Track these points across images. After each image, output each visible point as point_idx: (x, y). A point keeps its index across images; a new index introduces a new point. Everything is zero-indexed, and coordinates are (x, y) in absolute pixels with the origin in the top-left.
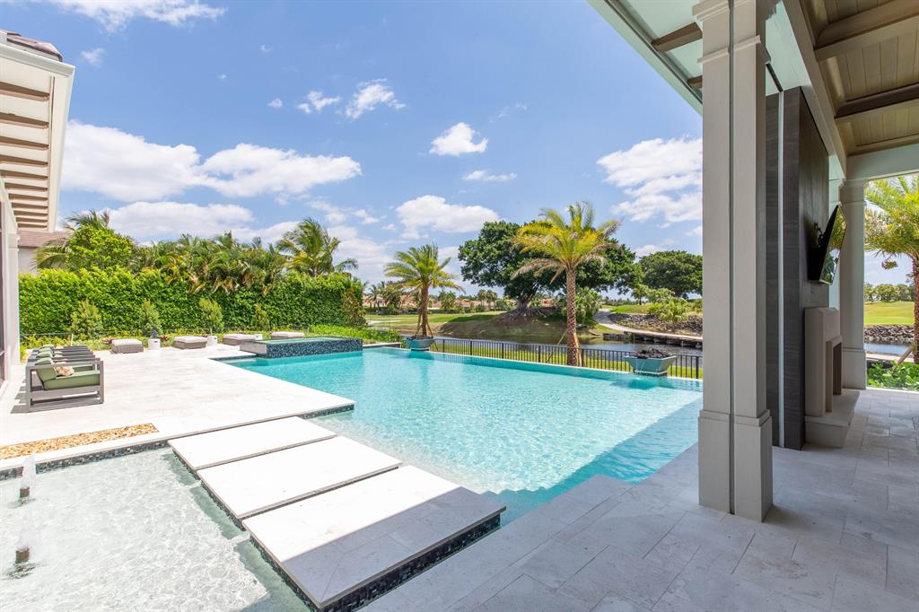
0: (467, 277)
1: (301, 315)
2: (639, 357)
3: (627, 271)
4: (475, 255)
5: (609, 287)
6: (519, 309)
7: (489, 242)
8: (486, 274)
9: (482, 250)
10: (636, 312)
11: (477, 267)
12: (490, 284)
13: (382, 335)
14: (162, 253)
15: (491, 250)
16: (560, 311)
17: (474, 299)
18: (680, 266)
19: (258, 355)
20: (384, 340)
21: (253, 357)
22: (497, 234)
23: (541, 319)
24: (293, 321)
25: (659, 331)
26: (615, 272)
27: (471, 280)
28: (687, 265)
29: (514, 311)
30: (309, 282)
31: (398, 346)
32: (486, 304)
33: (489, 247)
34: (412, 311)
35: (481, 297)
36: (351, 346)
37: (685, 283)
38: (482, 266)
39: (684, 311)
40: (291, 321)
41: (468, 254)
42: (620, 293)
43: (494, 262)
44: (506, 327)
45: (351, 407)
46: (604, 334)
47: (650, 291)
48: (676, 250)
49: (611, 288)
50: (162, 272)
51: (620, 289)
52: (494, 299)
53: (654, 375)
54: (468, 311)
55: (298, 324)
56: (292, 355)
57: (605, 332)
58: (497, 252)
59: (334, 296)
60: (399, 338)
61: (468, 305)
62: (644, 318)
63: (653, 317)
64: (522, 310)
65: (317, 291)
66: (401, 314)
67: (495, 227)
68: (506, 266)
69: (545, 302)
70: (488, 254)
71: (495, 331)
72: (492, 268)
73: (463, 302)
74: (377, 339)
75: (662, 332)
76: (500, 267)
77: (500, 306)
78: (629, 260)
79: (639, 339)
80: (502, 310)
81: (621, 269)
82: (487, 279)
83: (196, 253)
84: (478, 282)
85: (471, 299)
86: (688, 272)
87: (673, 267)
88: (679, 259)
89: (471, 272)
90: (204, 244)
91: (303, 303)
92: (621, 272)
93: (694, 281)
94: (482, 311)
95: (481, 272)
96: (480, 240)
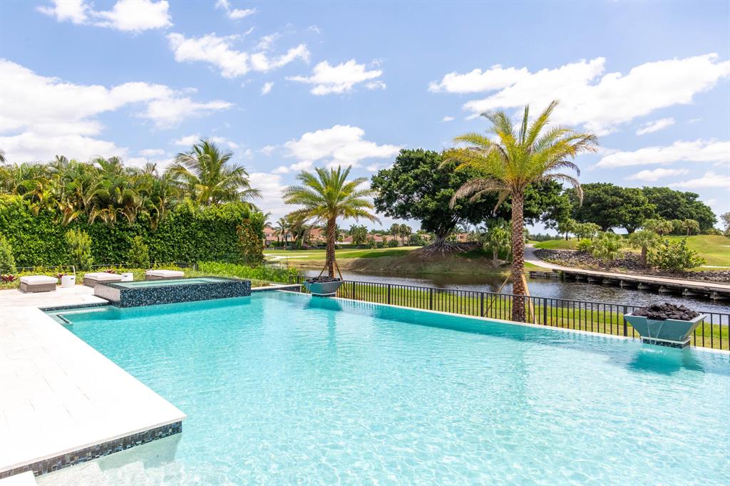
0: (380, 209)
1: (190, 249)
2: (651, 318)
3: (554, 203)
4: (390, 185)
5: (534, 220)
6: (436, 245)
7: (405, 171)
8: (401, 206)
9: (396, 180)
10: (563, 248)
11: (391, 198)
12: (405, 217)
13: (279, 275)
14: (26, 177)
15: (406, 180)
16: (482, 245)
17: (387, 234)
18: (606, 199)
19: (111, 303)
20: (281, 281)
21: (104, 305)
22: (414, 162)
23: (462, 254)
24: (180, 257)
25: (591, 269)
26: (541, 204)
27: (385, 213)
28: (614, 198)
29: (431, 246)
30: (202, 211)
31: (297, 289)
32: (399, 239)
33: (404, 176)
34: (321, 246)
35: (394, 230)
36: (235, 290)
37: (613, 217)
38: (396, 197)
39: (619, 247)
40: (178, 257)
41: (381, 184)
42: (546, 228)
43: (410, 193)
44: (422, 264)
45: (176, 428)
46: (531, 272)
47: (578, 225)
48: (602, 182)
49: (537, 221)
50: (26, 199)
51: (547, 223)
52: (407, 234)
53: (674, 346)
54: (380, 246)
55: (186, 260)
56: (155, 303)
57: (531, 270)
58: (414, 182)
59: (228, 228)
60: (299, 279)
61: (380, 240)
62: (574, 255)
63: (584, 253)
64: (439, 245)
65: (209, 222)
66: (309, 249)
67: (412, 155)
68: (423, 197)
69: (461, 237)
70: (404, 184)
71: (411, 268)
72: (408, 199)
73: (375, 237)
74: (272, 280)
75: (595, 270)
76: (416, 197)
77: (414, 240)
78: (555, 191)
79: (569, 278)
80: (416, 245)
81: (548, 201)
82: (402, 212)
83: (69, 177)
84: (392, 215)
85: (383, 233)
86: (614, 205)
87: (600, 200)
88: (606, 192)
89: (385, 204)
90: (81, 169)
91: (193, 236)
92: (548, 205)
93: (622, 215)
94: (396, 246)
95: (395, 204)
96: (395, 169)
